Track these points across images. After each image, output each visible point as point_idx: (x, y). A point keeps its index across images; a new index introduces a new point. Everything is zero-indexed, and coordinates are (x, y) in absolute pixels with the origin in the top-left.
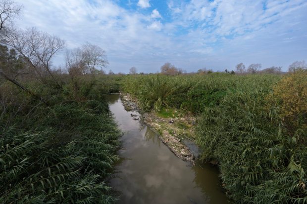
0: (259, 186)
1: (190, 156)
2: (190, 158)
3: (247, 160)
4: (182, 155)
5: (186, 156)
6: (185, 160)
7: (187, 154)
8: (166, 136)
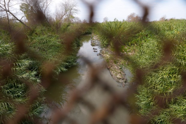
0: (168, 109)
1: (123, 79)
2: (122, 81)
3: (162, 85)
4: (117, 78)
5: (120, 79)
6: (118, 82)
7: (121, 77)
8: (111, 63)
